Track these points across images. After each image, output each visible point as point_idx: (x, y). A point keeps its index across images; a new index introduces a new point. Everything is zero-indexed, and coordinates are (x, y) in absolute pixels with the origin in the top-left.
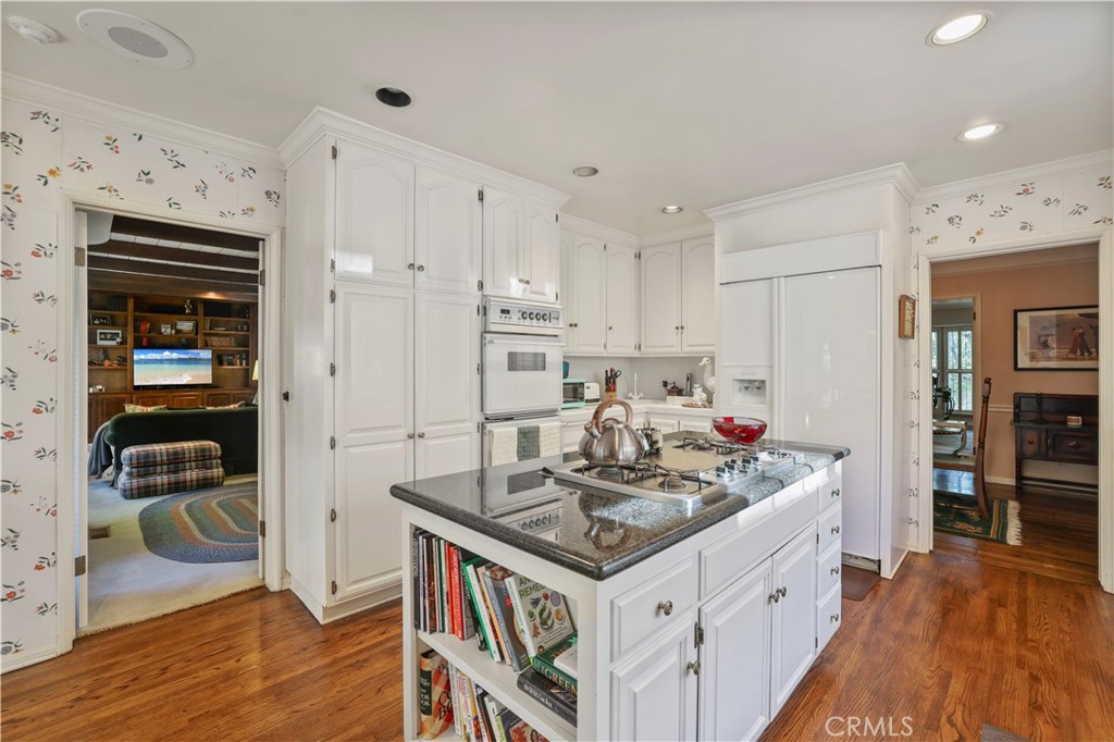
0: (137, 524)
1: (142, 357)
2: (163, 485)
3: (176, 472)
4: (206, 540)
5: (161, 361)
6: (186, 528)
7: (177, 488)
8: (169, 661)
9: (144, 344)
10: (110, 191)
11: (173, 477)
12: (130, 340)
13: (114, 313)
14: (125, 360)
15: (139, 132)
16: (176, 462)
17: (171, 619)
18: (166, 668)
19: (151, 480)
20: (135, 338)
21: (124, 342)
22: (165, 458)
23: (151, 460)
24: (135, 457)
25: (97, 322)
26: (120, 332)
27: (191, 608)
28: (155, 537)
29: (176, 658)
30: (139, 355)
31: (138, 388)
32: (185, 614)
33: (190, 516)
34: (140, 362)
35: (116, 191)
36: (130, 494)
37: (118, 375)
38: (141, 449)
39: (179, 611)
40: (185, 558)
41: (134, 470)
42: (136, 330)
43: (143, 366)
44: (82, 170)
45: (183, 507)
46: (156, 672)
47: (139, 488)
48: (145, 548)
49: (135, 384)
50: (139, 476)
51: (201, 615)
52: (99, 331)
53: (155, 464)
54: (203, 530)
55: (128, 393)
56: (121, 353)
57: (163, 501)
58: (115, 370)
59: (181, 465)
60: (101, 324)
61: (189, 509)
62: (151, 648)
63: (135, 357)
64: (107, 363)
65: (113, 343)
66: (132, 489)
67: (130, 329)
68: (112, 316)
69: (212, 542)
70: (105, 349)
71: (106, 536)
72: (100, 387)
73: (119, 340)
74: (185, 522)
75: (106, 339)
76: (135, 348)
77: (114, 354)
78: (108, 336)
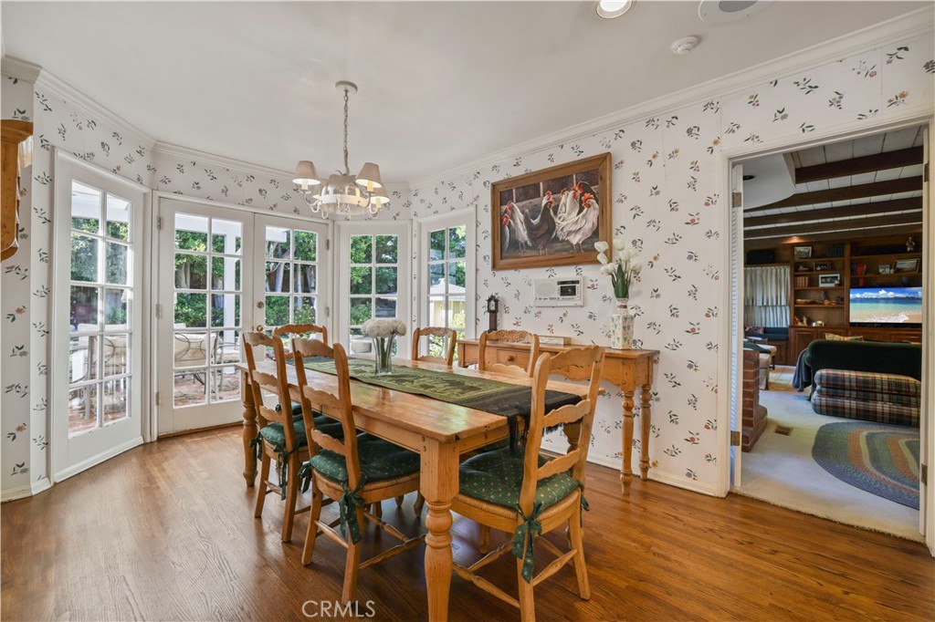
0: (815, 433)
1: (858, 296)
2: (850, 409)
3: (865, 400)
4: (872, 469)
5: (877, 300)
6: (858, 451)
7: (866, 416)
8: (782, 548)
9: (861, 284)
10: (753, 139)
11: (861, 404)
12: (847, 283)
13: (833, 259)
14: (842, 299)
15: (773, 79)
16: (865, 391)
17: (802, 518)
18: (776, 551)
19: (839, 401)
20: (852, 280)
21: (841, 284)
22: (854, 384)
23: (840, 383)
24: (825, 378)
25: (819, 268)
26: (838, 275)
27: (824, 519)
28: (825, 450)
29: (789, 549)
30: (855, 294)
31: (854, 324)
32: (816, 520)
33: (868, 444)
34: (856, 300)
35: (757, 137)
36: (820, 410)
37: (837, 313)
38: (831, 372)
39: (812, 515)
40: (841, 475)
41: (823, 389)
42: (852, 271)
43: (858, 305)
44: (734, 132)
45: (865, 433)
46: (766, 548)
47: (827, 406)
48: (810, 453)
49: (851, 321)
50: (828, 395)
51: (832, 530)
52: (820, 276)
53: (843, 388)
54: (875, 459)
55: (844, 329)
56: (839, 294)
57: (848, 424)
58: (833, 308)
59: (871, 394)
60: (822, 270)
61: (870, 438)
62: (774, 529)
63: (851, 296)
64: (827, 302)
65: (832, 285)
66: (821, 406)
67: (847, 271)
68: (831, 261)
69: (878, 474)
70: (826, 291)
71: (787, 434)
72: (820, 322)
73: (837, 282)
74: (859, 447)
75: (826, 282)
76: (852, 287)
77: (833, 295)
78: (828, 280)
